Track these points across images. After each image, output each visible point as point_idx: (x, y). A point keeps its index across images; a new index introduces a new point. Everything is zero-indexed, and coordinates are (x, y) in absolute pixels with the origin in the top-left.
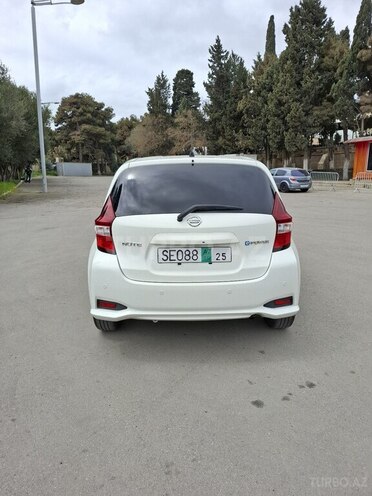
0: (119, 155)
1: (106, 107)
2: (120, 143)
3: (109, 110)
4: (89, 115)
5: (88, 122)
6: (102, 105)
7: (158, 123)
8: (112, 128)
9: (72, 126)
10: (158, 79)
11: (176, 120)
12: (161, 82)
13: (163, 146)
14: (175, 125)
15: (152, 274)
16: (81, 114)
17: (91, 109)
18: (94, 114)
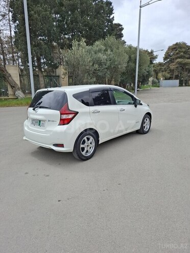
5: (181, 57)
9: (172, 61)
16: (177, 54)
17: (184, 50)
18: (185, 52)
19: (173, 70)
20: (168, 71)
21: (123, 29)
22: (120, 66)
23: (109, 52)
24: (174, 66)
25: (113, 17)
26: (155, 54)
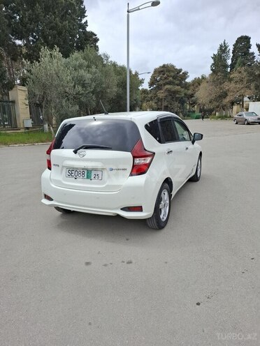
0: (191, 104)
1: (183, 71)
2: (192, 96)
3: (185, 74)
4: (171, 78)
5: (169, 83)
6: (180, 70)
7: (218, 79)
8: (187, 86)
9: (159, 88)
10: (221, 46)
11: (232, 76)
12: (223, 49)
13: (220, 96)
14: (230, 80)
15: (64, 184)
16: (166, 78)
17: (172, 74)
18: (174, 78)
19: (162, 99)
20: (155, 100)
21: (98, 40)
22: (108, 90)
23: (93, 69)
24: (163, 95)
25: (86, 22)
26: (140, 77)
